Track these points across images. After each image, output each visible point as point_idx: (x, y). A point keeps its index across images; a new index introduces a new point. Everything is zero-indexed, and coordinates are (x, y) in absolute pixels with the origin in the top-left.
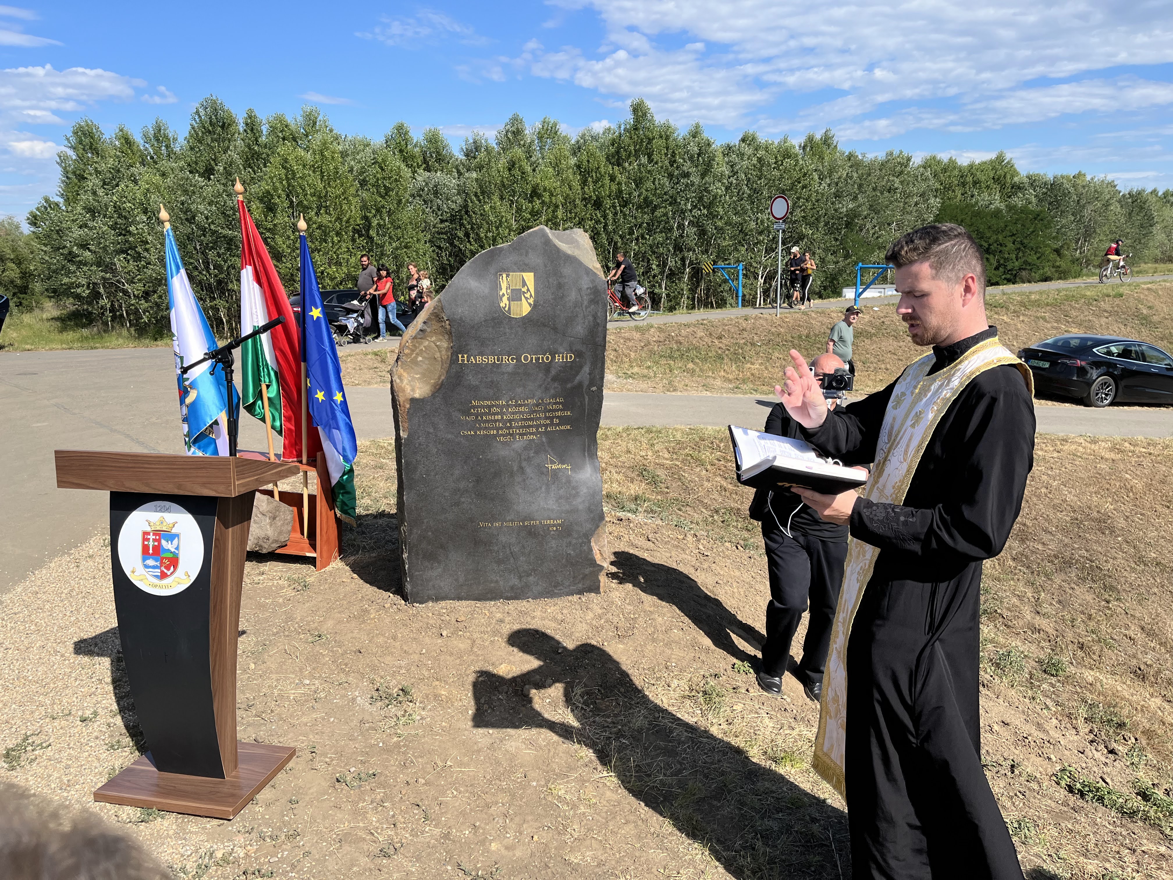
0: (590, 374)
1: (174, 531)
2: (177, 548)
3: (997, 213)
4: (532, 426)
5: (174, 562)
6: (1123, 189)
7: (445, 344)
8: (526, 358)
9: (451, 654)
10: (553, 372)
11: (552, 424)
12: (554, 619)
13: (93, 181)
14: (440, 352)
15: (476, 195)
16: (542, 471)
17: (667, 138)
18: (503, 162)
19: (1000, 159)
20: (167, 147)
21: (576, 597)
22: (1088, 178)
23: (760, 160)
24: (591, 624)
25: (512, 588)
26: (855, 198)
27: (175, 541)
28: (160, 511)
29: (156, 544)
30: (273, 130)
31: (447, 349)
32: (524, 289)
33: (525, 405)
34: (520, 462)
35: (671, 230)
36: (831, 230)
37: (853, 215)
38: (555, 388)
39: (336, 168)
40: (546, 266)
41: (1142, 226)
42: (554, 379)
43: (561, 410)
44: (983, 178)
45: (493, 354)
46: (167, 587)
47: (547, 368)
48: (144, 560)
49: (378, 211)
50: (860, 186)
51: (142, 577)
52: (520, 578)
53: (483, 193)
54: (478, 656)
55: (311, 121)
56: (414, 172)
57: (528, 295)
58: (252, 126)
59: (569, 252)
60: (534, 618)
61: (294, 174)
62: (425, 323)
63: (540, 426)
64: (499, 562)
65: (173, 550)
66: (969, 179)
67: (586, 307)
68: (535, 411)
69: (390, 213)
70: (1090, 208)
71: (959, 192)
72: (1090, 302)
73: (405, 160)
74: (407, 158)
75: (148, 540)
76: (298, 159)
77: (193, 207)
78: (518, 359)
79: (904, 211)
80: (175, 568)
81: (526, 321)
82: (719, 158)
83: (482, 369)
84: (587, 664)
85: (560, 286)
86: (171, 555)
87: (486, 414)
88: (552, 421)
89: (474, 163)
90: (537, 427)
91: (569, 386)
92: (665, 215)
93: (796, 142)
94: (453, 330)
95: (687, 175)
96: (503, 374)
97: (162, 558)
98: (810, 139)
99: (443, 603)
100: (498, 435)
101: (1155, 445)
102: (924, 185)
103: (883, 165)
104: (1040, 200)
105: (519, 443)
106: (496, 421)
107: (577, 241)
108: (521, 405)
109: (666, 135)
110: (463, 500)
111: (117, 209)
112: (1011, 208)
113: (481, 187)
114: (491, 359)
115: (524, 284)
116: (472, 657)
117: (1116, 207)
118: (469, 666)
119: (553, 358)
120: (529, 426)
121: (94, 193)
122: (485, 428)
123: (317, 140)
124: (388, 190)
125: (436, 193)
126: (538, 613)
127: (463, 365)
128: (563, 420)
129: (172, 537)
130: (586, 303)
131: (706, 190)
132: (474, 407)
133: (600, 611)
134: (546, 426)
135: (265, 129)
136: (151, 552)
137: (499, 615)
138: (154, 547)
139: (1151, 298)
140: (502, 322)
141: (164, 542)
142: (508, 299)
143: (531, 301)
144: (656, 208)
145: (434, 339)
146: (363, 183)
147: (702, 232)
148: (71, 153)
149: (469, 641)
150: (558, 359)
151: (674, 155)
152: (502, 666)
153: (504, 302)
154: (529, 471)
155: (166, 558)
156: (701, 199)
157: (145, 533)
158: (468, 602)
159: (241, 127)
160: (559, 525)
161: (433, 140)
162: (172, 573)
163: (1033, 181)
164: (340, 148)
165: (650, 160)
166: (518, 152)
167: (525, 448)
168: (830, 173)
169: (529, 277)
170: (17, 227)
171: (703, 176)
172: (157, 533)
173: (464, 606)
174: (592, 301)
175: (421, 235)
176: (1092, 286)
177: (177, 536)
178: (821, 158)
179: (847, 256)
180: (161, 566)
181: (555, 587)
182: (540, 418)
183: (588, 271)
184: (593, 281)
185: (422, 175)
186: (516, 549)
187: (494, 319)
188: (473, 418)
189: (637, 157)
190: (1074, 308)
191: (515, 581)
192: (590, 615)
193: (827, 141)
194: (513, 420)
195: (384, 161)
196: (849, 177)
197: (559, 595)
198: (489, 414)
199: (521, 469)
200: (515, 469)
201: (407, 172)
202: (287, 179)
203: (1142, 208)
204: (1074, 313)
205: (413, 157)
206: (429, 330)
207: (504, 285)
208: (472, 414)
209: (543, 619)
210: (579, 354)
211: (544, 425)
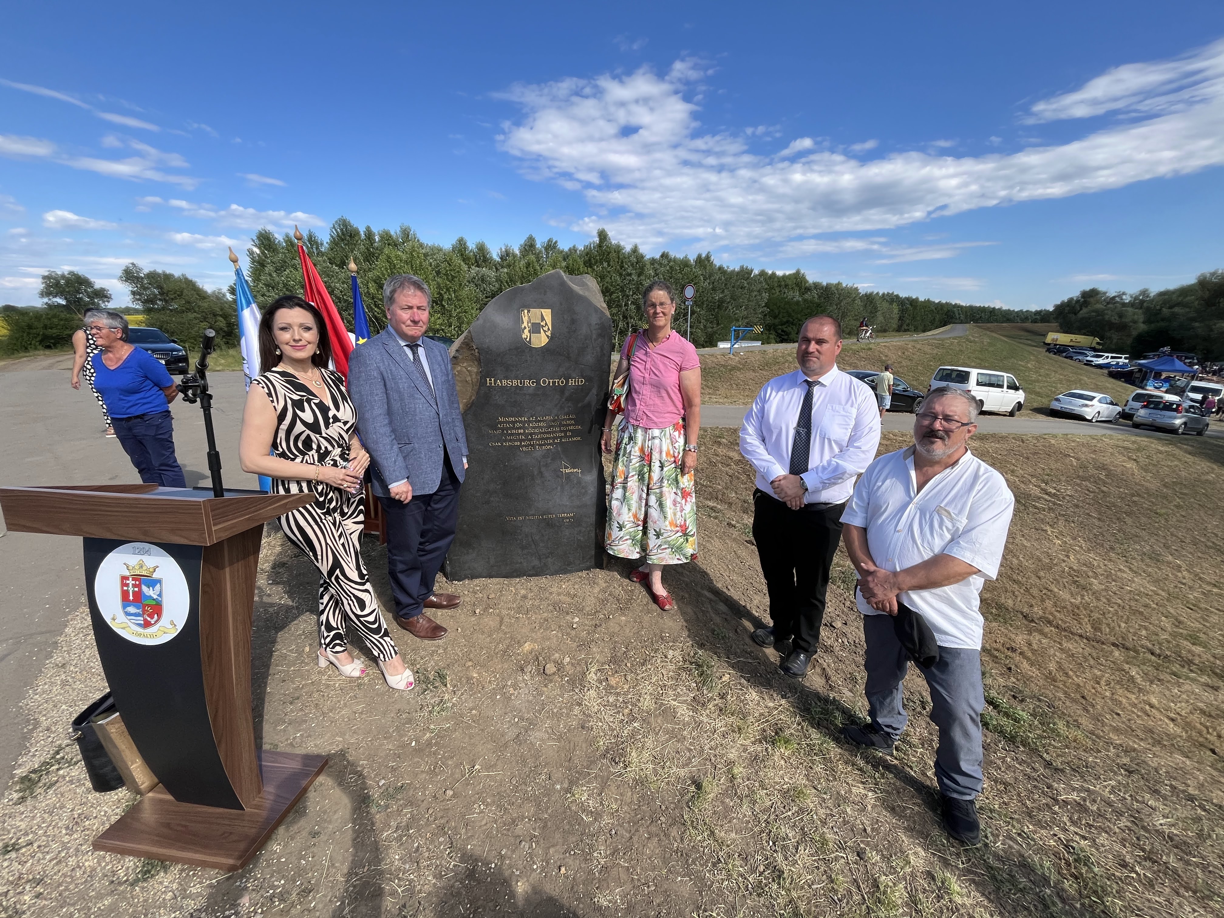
0: (597, 395)
1: (155, 576)
2: (160, 595)
3: (798, 303)
4: (549, 438)
5: (157, 609)
6: (862, 291)
7: (475, 370)
8: (544, 382)
9: (483, 633)
10: (567, 394)
11: (566, 436)
12: (568, 594)
13: (269, 268)
14: (471, 376)
15: (507, 282)
16: (558, 474)
17: (619, 252)
18: (523, 262)
19: (798, 272)
20: (317, 248)
21: (584, 574)
22: (844, 285)
23: (671, 267)
24: (597, 598)
25: (533, 567)
26: (723, 292)
27: (158, 587)
28: (139, 553)
29: (136, 589)
30: (382, 237)
31: (477, 373)
32: (543, 324)
33: (543, 421)
34: (540, 468)
35: (621, 306)
36: (709, 310)
37: (721, 301)
38: (569, 407)
39: (421, 263)
40: (561, 304)
41: (871, 312)
42: (567, 400)
43: (573, 425)
44: (790, 283)
45: (516, 378)
46: (152, 636)
47: (562, 390)
48: (124, 607)
49: (448, 290)
50: (726, 284)
51: (124, 625)
52: (540, 559)
53: (511, 281)
54: (505, 633)
55: (406, 233)
56: (469, 268)
57: (546, 329)
58: (369, 235)
59: (581, 293)
60: (551, 593)
61: (395, 266)
62: (457, 351)
63: (557, 438)
64: (523, 548)
65: (155, 597)
66: (783, 283)
67: (595, 340)
68: (552, 426)
69: (455, 291)
70: (845, 302)
71: (777, 290)
72: (855, 352)
73: (464, 260)
74: (466, 259)
75: (127, 585)
76: (397, 257)
77: (333, 285)
78: (538, 383)
79: (749, 301)
80: (159, 616)
81: (545, 350)
82: (648, 266)
83: (507, 390)
84: (598, 639)
85: (573, 321)
86: (154, 603)
87: (510, 428)
88: (566, 434)
89: (505, 263)
90: (554, 438)
91: (580, 405)
92: (618, 297)
93: (692, 258)
94: (482, 357)
95: (630, 275)
96: (525, 394)
97: (144, 606)
98: (699, 256)
99: (477, 581)
100: (521, 446)
101: (906, 435)
102: (760, 286)
103: (738, 273)
104: (820, 297)
105: (539, 452)
106: (519, 434)
107: (587, 285)
108: (540, 421)
109: (618, 249)
110: (492, 499)
111: (285, 285)
112: (805, 300)
113: (510, 278)
114: (515, 382)
115: (543, 319)
116: (500, 635)
117: (858, 302)
118: (498, 644)
119: (567, 382)
120: (547, 439)
121: (270, 275)
122: (510, 440)
123: (408, 246)
124: (453, 277)
125: (483, 280)
126: (554, 589)
127: (490, 387)
128: (575, 433)
129: (153, 583)
130: (594, 336)
131: (641, 284)
132: (501, 423)
133: (604, 585)
134: (561, 438)
135: (377, 238)
136: (131, 598)
137: (523, 592)
138: (134, 593)
139: (886, 351)
140: (524, 351)
141: (144, 588)
142: (529, 331)
143: (549, 333)
144: (613, 293)
145: (465, 364)
146: (438, 273)
147: (638, 308)
148: (257, 250)
149: (498, 618)
150: (571, 382)
151: (622, 263)
152: (526, 645)
153: (526, 334)
154: (547, 474)
155: (149, 606)
156: (638, 289)
157: (124, 578)
158: (497, 579)
159: (363, 236)
160: (571, 517)
161: (482, 249)
162: (156, 622)
163: (816, 286)
164: (424, 251)
165: (609, 265)
166: (532, 257)
167: (544, 457)
168: (710, 277)
169: (547, 313)
170: (224, 295)
171: (639, 275)
172: (136, 577)
173: (494, 583)
174: (600, 335)
175: (474, 305)
176: (853, 344)
177: (159, 581)
178: (705, 268)
179: (718, 324)
180: (144, 614)
181: (568, 565)
182: (556, 432)
183: (597, 310)
184: (601, 318)
185: (474, 270)
186: (537, 538)
187: (517, 348)
188: (499, 432)
189: (602, 263)
190: (846, 356)
191: (536, 562)
192: (596, 590)
193: (708, 257)
194: (534, 433)
195: (451, 259)
196: (720, 279)
197: (571, 572)
198: (514, 428)
199: (541, 473)
200: (536, 473)
201: (465, 267)
202: (391, 269)
203: (871, 302)
204: (847, 358)
205: (469, 259)
206: (460, 357)
207: (525, 319)
208: (499, 429)
209: (559, 594)
210: (588, 379)
211: (559, 437)
